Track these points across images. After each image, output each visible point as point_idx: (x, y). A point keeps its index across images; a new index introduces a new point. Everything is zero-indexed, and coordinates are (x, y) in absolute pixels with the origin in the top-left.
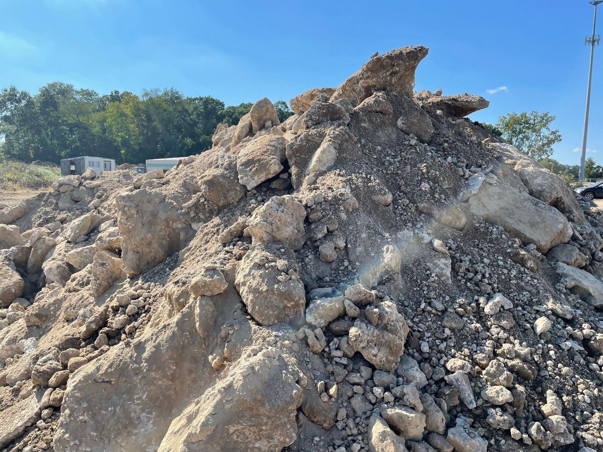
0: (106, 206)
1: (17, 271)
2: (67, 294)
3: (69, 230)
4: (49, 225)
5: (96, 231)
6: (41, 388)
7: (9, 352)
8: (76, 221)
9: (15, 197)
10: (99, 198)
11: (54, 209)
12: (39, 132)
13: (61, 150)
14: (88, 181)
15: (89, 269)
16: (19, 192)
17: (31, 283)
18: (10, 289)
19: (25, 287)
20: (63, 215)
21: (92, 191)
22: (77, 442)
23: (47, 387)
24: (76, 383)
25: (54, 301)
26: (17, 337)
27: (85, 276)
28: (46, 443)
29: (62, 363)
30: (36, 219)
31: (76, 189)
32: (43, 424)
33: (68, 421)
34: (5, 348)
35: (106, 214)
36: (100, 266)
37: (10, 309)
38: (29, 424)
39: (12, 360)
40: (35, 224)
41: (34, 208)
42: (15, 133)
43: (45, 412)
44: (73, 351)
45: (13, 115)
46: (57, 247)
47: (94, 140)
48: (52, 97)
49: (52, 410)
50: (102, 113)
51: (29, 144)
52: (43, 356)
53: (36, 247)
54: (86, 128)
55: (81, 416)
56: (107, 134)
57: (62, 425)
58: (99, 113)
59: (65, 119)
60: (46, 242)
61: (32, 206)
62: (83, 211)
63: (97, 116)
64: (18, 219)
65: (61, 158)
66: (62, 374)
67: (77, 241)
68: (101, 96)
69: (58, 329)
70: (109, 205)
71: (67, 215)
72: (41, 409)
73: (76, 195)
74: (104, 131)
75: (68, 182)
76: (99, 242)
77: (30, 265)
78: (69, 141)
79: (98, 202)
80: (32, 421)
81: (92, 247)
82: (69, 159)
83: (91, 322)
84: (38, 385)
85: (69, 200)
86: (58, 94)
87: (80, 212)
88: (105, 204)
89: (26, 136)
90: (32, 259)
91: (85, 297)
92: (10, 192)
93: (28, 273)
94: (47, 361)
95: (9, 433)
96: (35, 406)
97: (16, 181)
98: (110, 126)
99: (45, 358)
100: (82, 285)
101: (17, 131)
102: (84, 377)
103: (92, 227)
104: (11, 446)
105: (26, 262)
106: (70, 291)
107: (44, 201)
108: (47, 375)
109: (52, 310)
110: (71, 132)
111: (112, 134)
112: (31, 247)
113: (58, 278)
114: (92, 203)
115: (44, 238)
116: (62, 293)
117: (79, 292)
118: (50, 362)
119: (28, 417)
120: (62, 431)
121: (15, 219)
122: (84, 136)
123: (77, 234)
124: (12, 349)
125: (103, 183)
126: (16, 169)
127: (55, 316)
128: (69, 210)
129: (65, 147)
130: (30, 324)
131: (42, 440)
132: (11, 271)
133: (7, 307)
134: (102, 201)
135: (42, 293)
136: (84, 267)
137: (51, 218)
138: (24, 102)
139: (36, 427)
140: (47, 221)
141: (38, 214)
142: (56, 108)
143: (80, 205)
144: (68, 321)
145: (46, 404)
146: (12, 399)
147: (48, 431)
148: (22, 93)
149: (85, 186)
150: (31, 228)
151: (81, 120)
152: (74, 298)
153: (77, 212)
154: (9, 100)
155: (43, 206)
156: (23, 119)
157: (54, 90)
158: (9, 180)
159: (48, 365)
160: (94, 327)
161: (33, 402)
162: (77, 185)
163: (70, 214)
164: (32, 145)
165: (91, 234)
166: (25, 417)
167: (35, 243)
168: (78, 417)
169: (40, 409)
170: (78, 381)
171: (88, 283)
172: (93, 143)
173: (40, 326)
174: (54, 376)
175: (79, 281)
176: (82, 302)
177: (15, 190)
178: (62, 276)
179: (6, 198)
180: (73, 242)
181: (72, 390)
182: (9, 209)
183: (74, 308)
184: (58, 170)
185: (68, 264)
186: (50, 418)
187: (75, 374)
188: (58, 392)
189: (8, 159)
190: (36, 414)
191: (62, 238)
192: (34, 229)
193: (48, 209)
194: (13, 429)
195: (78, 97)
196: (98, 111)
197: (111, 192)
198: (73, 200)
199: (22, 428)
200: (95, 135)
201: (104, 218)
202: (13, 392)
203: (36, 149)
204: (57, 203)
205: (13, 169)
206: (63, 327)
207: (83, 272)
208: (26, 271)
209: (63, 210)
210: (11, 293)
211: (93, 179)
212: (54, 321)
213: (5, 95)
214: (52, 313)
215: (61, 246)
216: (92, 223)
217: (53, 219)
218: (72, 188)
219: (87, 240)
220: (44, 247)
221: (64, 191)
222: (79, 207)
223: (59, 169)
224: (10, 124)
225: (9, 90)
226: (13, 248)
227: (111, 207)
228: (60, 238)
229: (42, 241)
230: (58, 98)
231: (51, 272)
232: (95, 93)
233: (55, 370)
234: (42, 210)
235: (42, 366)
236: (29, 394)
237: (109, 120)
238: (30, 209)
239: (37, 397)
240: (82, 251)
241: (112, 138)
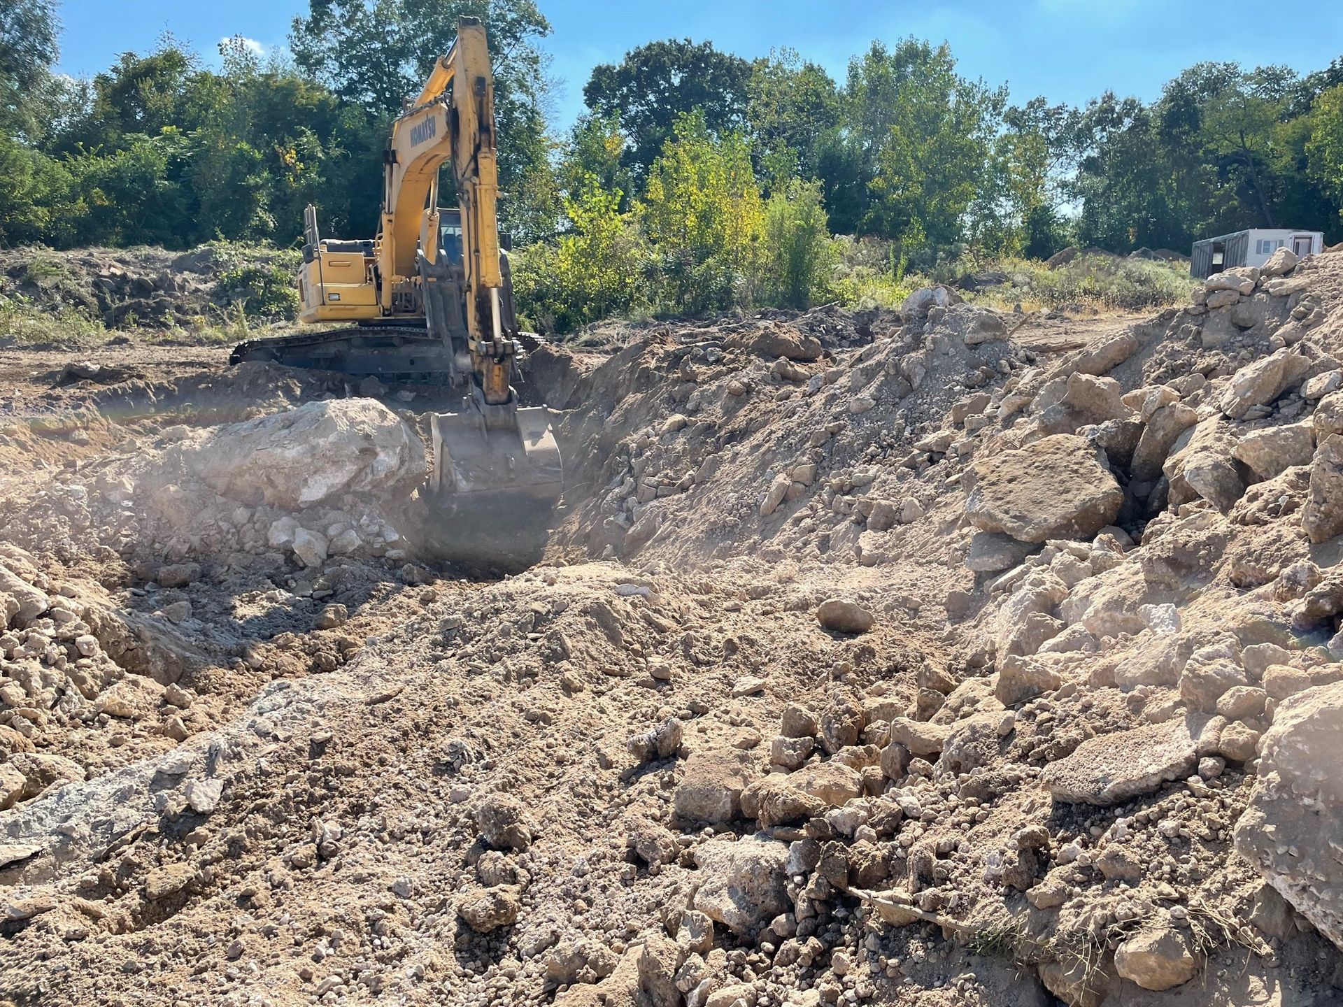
0: (1316, 337)
1: (1112, 471)
2: (1238, 527)
3: (1227, 391)
4: (1177, 380)
5: (1292, 396)
6: (1199, 711)
7: (1108, 625)
8: (1248, 371)
9: (1094, 328)
10: (1299, 319)
11: (1192, 347)
12: (1152, 185)
13: (1194, 221)
14: (1275, 280)
15: (1293, 478)
16: (1103, 316)
17: (1136, 499)
18: (1095, 506)
19: (1123, 505)
20: (1210, 360)
21: (1283, 302)
22: (1294, 851)
23: (1212, 712)
24: (1300, 720)
25: (1208, 538)
26: (1125, 598)
27: (1283, 492)
28: (1210, 828)
29: (1246, 671)
30: (1151, 366)
31: (1245, 299)
32: (1202, 785)
33: (1275, 797)
34: (1100, 615)
35: (1323, 355)
36: (1333, 470)
37: (1096, 543)
38: (1171, 777)
39: (1113, 641)
40: (1148, 377)
41: (1149, 344)
42: (1103, 194)
43: (1208, 763)
44: (1275, 650)
45: (1103, 154)
46: (1199, 427)
47: (1273, 188)
48: (1189, 101)
49: (1223, 763)
50: (1303, 118)
51: (1129, 215)
52: (1202, 645)
53: (1154, 424)
54: (1257, 163)
55: (1309, 796)
56: (1308, 171)
57: (1258, 801)
58: (1293, 121)
59: (1212, 146)
60: (1177, 413)
61: (1146, 338)
62: (1256, 349)
63: (1286, 129)
64: (1116, 365)
65: (1192, 238)
66: (1249, 694)
67: (1246, 417)
68: (1302, 76)
69: (1217, 600)
70: (1325, 337)
71: (1220, 360)
72: (1199, 754)
73: (1243, 313)
74: (1302, 163)
75: (1228, 284)
76: (1323, 415)
77: (1136, 461)
78: (1215, 197)
79: (1295, 328)
80: (1178, 771)
81: (1301, 428)
82: (1212, 240)
83: (1322, 595)
84: (1192, 702)
85: (1227, 324)
86: (1202, 90)
87: (1252, 353)
88: (1316, 334)
89: (1124, 197)
90: (1142, 450)
91: (1286, 540)
92: (1086, 318)
93: (1130, 479)
94: (1213, 658)
95: (1130, 781)
96: (1185, 742)
97: (1098, 295)
98: (1318, 148)
99: (1207, 649)
100: (1276, 512)
101: (1109, 188)
102: (1321, 712)
103: (1284, 386)
104: (1130, 806)
105: (1130, 454)
106: (1244, 522)
107: (1172, 329)
108: (1214, 686)
109: (1203, 557)
110: (1223, 175)
111: (1322, 168)
112: (1142, 425)
113: (1212, 490)
114: (1280, 331)
115: (1174, 406)
116: (1221, 524)
117: (1266, 528)
118: (1222, 661)
119: (1170, 762)
120: (1260, 814)
121: (1111, 365)
122: (1250, 183)
123: (1247, 400)
124: (1113, 620)
125: (1312, 283)
126: (1100, 269)
127: (1207, 570)
128: (1225, 349)
129: (1206, 211)
130: (1152, 577)
131: (1200, 818)
132: (1099, 470)
133: (1090, 540)
134: (1307, 327)
135: (1160, 522)
136: (1277, 473)
137: (1183, 366)
138: (1128, 122)
139: (1186, 787)
140: (1174, 372)
141: (1156, 355)
142: (1195, 126)
143: (1250, 336)
144: (1242, 585)
145: (1212, 747)
146: (1127, 716)
147: (1214, 805)
148: (1125, 103)
149: (1267, 292)
150: (1139, 386)
151: (1248, 145)
152: (1259, 539)
153: (1243, 352)
154: (1098, 122)
155: (1169, 338)
156: (1121, 162)
157: (1195, 83)
158: (1086, 292)
159: (1217, 664)
160: (1328, 608)
161: (1179, 733)
162: (1247, 291)
163: (1225, 358)
164: (1136, 216)
165: (1280, 403)
166: (1164, 759)
167: (1152, 415)
168: (1301, 796)
169: (1196, 752)
170: (1306, 716)
171: (1290, 508)
172: (1271, 198)
173: (1174, 586)
174: (1230, 692)
175: (1267, 502)
176: (1278, 550)
177: (1096, 313)
178: (1221, 486)
179: (1078, 329)
180: (1236, 418)
181: (1290, 734)
182: (1101, 345)
183: (1257, 560)
184: (1185, 267)
185: (1238, 463)
186: (1218, 778)
187: (1296, 701)
188: (1239, 729)
189: (1085, 250)
190: (1187, 759)
191: (1210, 409)
192: (1146, 388)
193: (1178, 346)
194: (1136, 774)
195: (1247, 90)
196: (1293, 115)
197: (1331, 304)
198: (1236, 325)
199: (1156, 779)
200: (1278, 177)
201: (1318, 365)
202: (1129, 703)
203: (1142, 225)
204: (1199, 333)
205: (1093, 269)
206: (1228, 596)
207: (1278, 483)
208: (1127, 474)
209: (1211, 349)
210: (1097, 513)
211: (1287, 273)
212: (1205, 581)
213: (1092, 114)
214: (1202, 562)
215: (1208, 426)
216: (1284, 377)
217: (1187, 368)
218: (1236, 296)
219: (1269, 415)
220: (1170, 425)
221: (1217, 304)
222: (1247, 341)
223: (1188, 266)
224: (1097, 174)
225: (1100, 101)
226: (1107, 423)
227: (1331, 340)
228: (1204, 408)
229: (1167, 411)
230: (1202, 101)
231: (1198, 475)
232: (1290, 72)
233: (1231, 681)
234: (1165, 347)
235: (1204, 665)
236: (1164, 716)
237: (1318, 134)
238: (1141, 344)
239: (1189, 726)
240: (1276, 434)
241: (1320, 179)
